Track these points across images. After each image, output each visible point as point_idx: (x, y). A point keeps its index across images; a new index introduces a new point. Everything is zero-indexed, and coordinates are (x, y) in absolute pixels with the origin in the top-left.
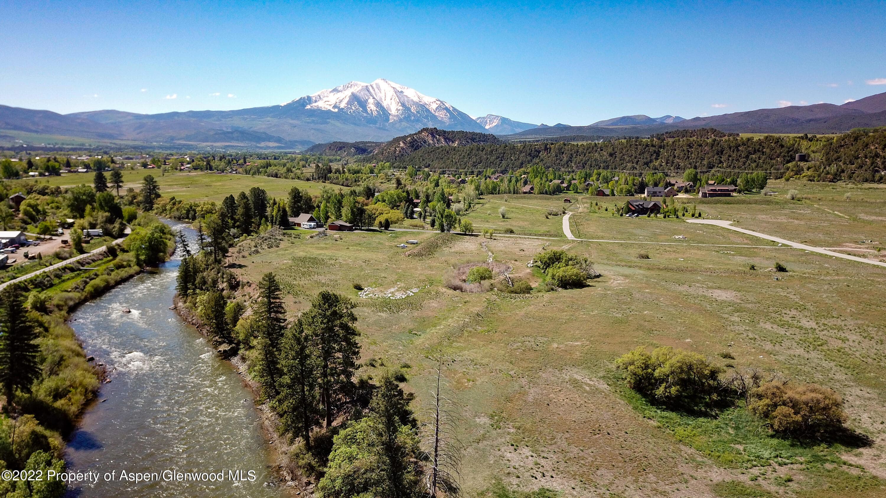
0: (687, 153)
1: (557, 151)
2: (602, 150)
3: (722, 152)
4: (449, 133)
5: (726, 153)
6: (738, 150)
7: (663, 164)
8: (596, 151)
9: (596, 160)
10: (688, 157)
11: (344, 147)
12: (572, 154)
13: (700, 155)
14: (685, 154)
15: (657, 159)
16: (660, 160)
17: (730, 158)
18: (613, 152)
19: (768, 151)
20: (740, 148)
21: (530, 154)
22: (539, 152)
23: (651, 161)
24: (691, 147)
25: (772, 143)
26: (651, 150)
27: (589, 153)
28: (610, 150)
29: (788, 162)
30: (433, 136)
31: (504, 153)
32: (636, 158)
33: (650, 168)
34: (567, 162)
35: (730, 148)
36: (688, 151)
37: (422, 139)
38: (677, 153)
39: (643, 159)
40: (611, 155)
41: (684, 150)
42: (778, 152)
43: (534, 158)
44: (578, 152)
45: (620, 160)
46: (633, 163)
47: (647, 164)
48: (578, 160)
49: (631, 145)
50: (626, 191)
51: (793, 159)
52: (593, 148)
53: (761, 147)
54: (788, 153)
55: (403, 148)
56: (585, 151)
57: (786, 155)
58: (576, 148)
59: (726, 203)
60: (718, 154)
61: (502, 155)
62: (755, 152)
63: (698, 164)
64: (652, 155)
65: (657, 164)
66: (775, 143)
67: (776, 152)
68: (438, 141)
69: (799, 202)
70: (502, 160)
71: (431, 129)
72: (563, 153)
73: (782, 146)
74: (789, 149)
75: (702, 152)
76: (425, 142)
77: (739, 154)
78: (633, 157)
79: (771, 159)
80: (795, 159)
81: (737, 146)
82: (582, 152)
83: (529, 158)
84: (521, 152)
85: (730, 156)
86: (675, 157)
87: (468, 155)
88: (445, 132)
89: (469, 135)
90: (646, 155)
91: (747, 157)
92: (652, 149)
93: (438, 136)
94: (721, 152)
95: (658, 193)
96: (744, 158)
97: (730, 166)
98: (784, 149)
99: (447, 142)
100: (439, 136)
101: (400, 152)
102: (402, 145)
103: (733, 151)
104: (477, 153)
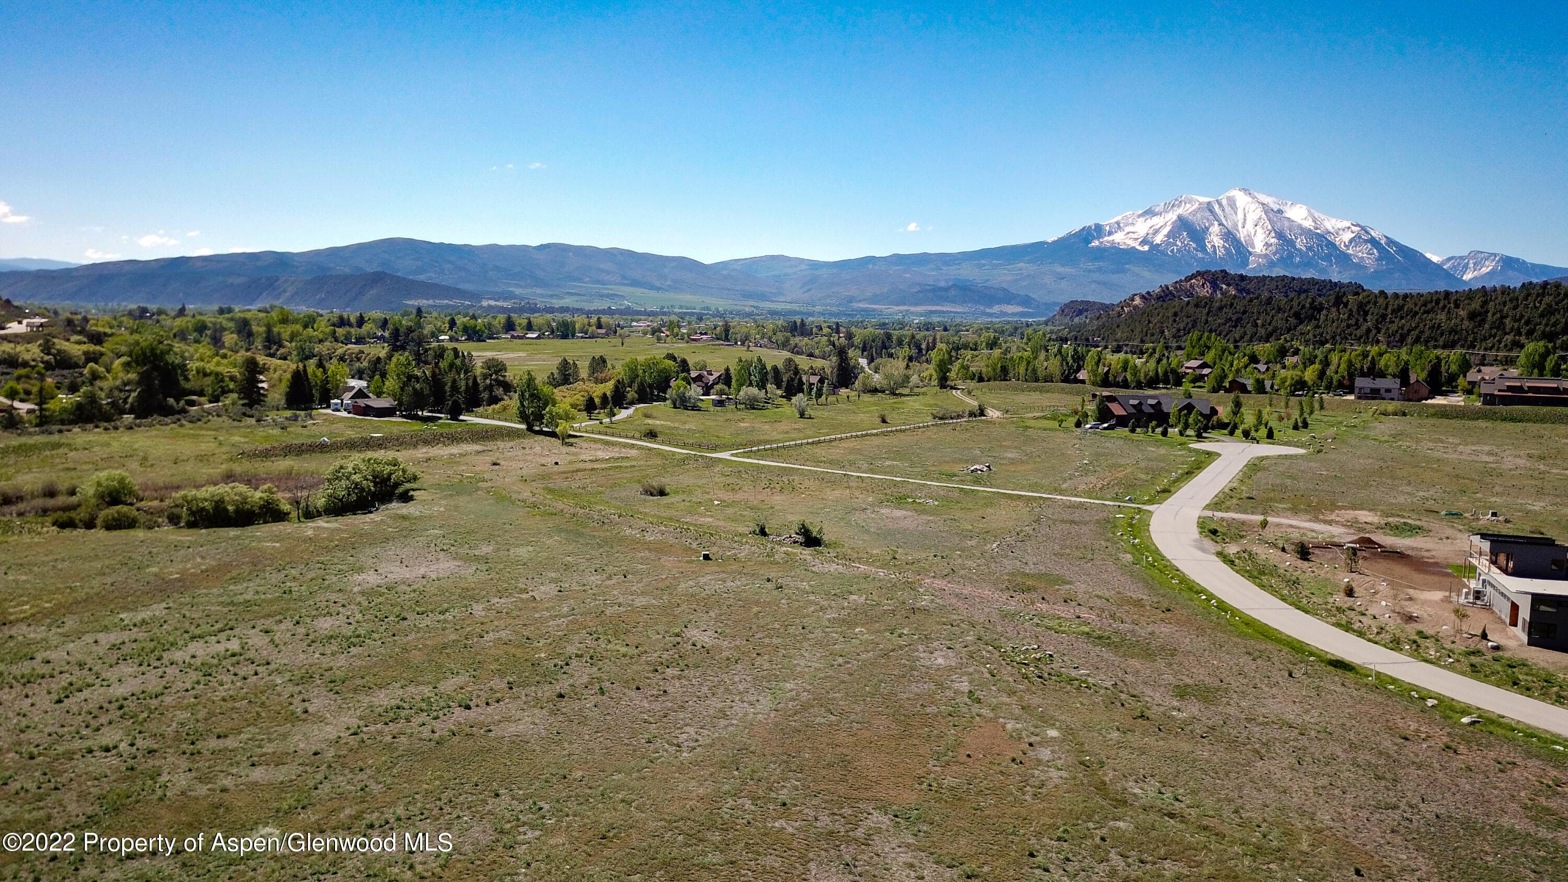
2: (1457, 307)
4: (1252, 279)
27: (1427, 312)
37: (1187, 291)
44: (1401, 309)
48: (1394, 327)
49: (1527, 296)
56: (1416, 309)
58: (1399, 302)
70: (1236, 326)
71: (1215, 273)
82: (1410, 311)
93: (1224, 286)
102: (1137, 301)
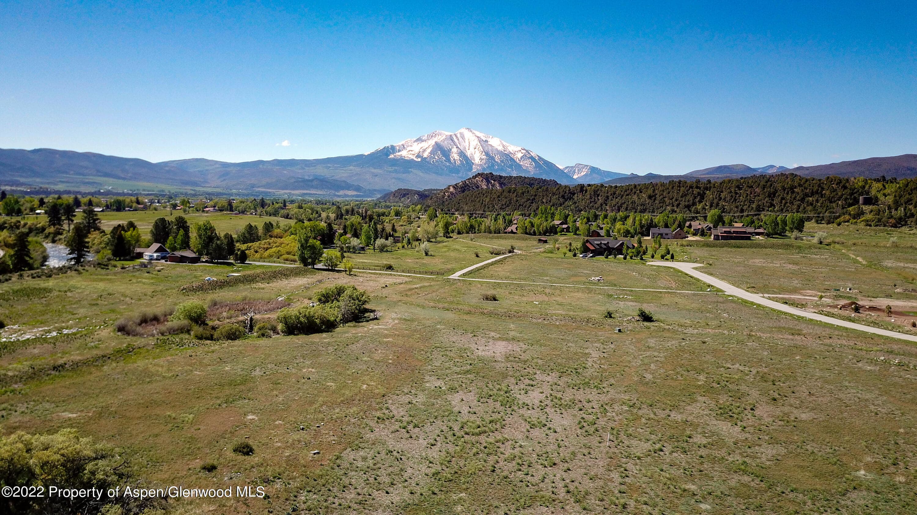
0: (734, 195)
1: (593, 193)
2: (641, 192)
3: (774, 194)
4: (505, 178)
5: (779, 196)
6: (793, 192)
7: (707, 207)
8: (635, 193)
9: (633, 202)
10: (735, 200)
11: (408, 194)
12: (608, 197)
13: (748, 197)
14: (732, 196)
15: (700, 202)
16: (704, 203)
17: (784, 201)
18: (652, 194)
19: (828, 193)
20: (796, 190)
21: (563, 197)
22: (574, 194)
23: (694, 204)
24: (740, 189)
25: (833, 184)
26: (694, 192)
27: (627, 195)
28: (650, 192)
29: (850, 205)
30: (488, 182)
31: (536, 195)
32: (676, 200)
33: (690, 211)
34: (601, 205)
35: (784, 190)
36: (736, 193)
37: (475, 184)
38: (723, 195)
39: (685, 201)
40: (650, 197)
41: (731, 192)
42: (839, 194)
43: (566, 201)
44: (614, 193)
45: (660, 203)
46: (673, 206)
47: (688, 207)
48: (614, 202)
49: (673, 187)
51: (856, 201)
52: (632, 191)
53: (820, 189)
54: (851, 196)
55: (452, 193)
56: (622, 193)
57: (848, 197)
58: (613, 190)
59: (734, 247)
60: (769, 196)
61: (533, 197)
62: (812, 194)
63: (745, 207)
64: (695, 198)
65: (699, 207)
66: (837, 184)
67: (837, 194)
68: (493, 186)
69: (827, 247)
70: (532, 203)
71: (487, 174)
72: (598, 195)
73: (845, 187)
74: (853, 190)
75: (751, 193)
76: (477, 187)
77: (793, 197)
78: (674, 200)
79: (831, 202)
80: (859, 202)
81: (792, 188)
82: (619, 194)
83: (562, 200)
84: (554, 194)
85: (783, 199)
86: (720, 199)
87: (499, 197)
88: (501, 177)
89: (526, 180)
90: (688, 198)
91: (802, 200)
92: (696, 191)
93: (492, 181)
94: (772, 195)
95: (664, 235)
96: (799, 200)
97: (782, 210)
98: (846, 191)
99: (502, 187)
100: (494, 181)
101: (449, 196)
102: (452, 189)
103: (788, 194)
104: (507, 195)
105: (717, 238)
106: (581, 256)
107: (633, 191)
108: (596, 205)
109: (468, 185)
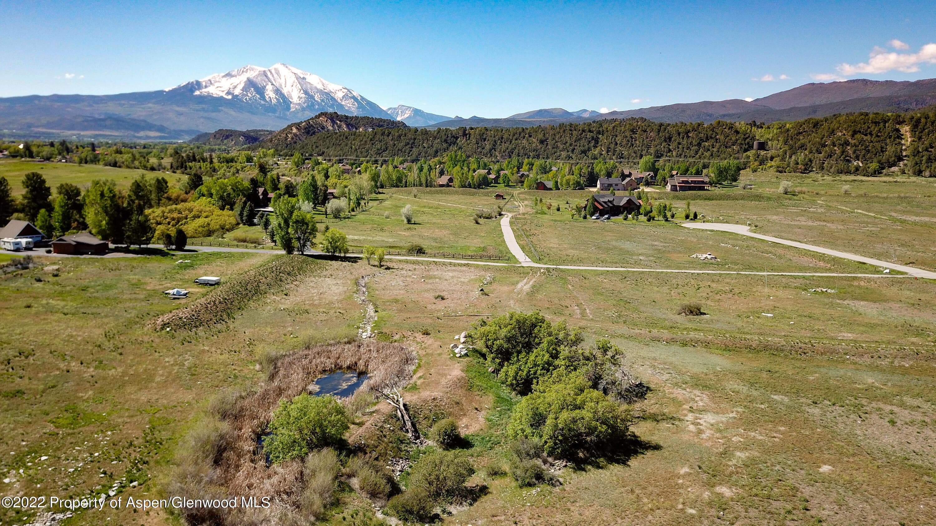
0: (630, 139)
1: (478, 137)
2: (530, 136)
3: (670, 139)
4: (352, 118)
5: (675, 140)
6: (688, 137)
7: (603, 153)
8: (524, 137)
9: (524, 148)
10: (633, 145)
12: (495, 141)
13: (645, 142)
14: (628, 141)
15: (595, 147)
16: (599, 148)
17: (680, 146)
18: (543, 138)
19: (722, 137)
20: (690, 135)
21: (446, 141)
22: (457, 138)
23: (589, 149)
24: (634, 133)
25: (725, 128)
26: (588, 136)
27: (516, 140)
28: (540, 136)
29: (746, 150)
30: (333, 122)
31: (415, 139)
32: (571, 145)
33: (588, 156)
34: (490, 150)
35: (679, 134)
36: (631, 137)
37: (320, 125)
38: (619, 139)
39: (580, 146)
40: (542, 142)
41: (626, 137)
42: (734, 139)
43: (450, 145)
44: (502, 138)
45: (553, 148)
46: (568, 152)
47: (584, 152)
48: (503, 148)
49: (564, 131)
50: (574, 184)
51: (751, 147)
52: (520, 134)
53: (714, 134)
54: (745, 141)
55: (295, 135)
56: (511, 138)
57: (743, 142)
58: (500, 134)
60: (665, 141)
61: (412, 141)
62: (707, 139)
63: (644, 153)
64: (589, 142)
65: (596, 152)
66: (729, 129)
67: (731, 139)
68: (339, 127)
70: (412, 147)
71: (331, 114)
72: (485, 140)
73: (737, 132)
74: (745, 135)
75: (647, 138)
76: (323, 128)
77: (689, 142)
78: (568, 144)
79: (726, 147)
80: (753, 148)
81: (687, 132)
82: (508, 139)
83: (445, 145)
84: (435, 138)
85: (679, 144)
86: (616, 144)
87: (371, 140)
88: (347, 117)
89: (375, 121)
90: (583, 142)
91: (699, 145)
92: (589, 135)
93: (338, 122)
94: (669, 139)
95: (614, 185)
96: (695, 146)
97: (680, 155)
98: (739, 135)
99: (349, 129)
100: (340, 121)
101: (292, 138)
102: (295, 130)
103: (683, 138)
104: (382, 138)
105: (674, 188)
106: (593, 217)
107: (522, 135)
108: (484, 151)
109: (312, 125)
